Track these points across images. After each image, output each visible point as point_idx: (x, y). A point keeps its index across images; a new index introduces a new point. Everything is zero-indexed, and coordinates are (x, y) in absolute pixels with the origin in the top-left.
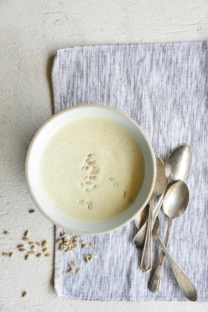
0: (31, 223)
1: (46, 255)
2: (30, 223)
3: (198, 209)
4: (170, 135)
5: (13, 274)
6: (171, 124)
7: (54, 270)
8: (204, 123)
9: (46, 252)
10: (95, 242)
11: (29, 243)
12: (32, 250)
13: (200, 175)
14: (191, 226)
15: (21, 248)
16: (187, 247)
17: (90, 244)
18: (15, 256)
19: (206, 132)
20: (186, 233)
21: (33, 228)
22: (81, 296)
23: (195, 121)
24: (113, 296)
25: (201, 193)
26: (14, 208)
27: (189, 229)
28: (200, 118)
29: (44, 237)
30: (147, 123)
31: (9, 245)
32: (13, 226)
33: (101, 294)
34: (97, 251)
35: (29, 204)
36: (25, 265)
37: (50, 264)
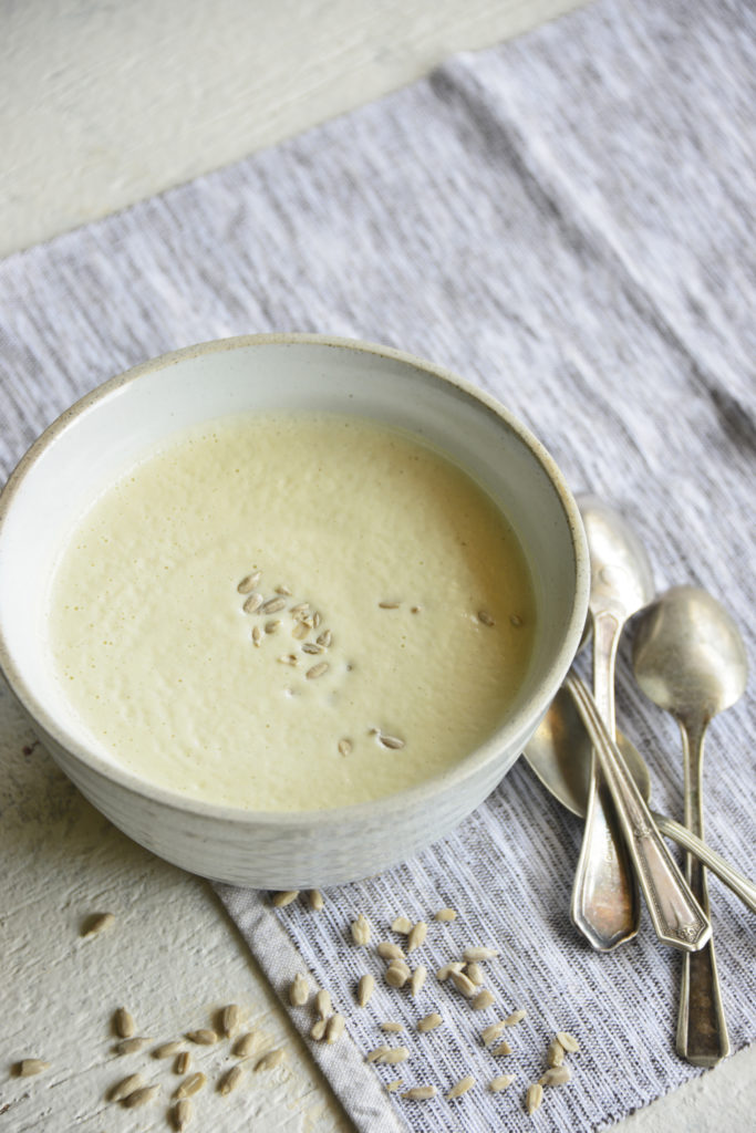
0: (116, 974)
1: (262, 1062)
2: (112, 977)
9: (253, 1049)
10: (447, 900)
11: (156, 1054)
12: (183, 1077)
15: (130, 1088)
17: (434, 918)
21: (139, 985)
26: (8, 953)
29: (210, 999)
31: (63, 1115)
32: (40, 1028)
33: (606, 1092)
34: (478, 927)
35: (68, 904)
37: (300, 1093)
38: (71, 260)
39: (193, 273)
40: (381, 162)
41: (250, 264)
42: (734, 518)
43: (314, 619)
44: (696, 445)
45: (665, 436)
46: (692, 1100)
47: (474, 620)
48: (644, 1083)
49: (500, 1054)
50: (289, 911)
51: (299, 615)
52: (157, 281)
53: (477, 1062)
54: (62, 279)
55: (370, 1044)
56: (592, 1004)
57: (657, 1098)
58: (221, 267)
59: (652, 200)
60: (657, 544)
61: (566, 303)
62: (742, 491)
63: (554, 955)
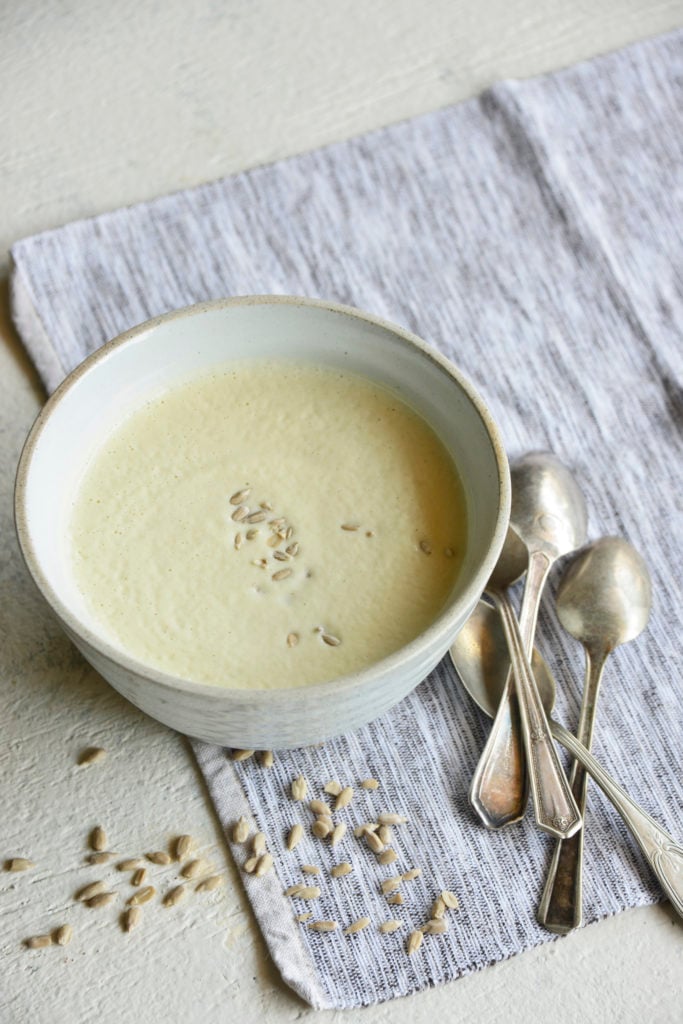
0: (100, 799)
1: (203, 884)
2: (96, 800)
5: (94, 1003)
7: (256, 927)
9: (197, 873)
10: (373, 772)
11: (120, 867)
12: (137, 889)
15: (94, 892)
17: (360, 785)
18: (80, 935)
21: (116, 810)
22: (403, 980)
26: (18, 770)
29: (170, 828)
31: (39, 906)
32: (32, 834)
33: (474, 944)
34: (394, 797)
35: (72, 738)
36: (131, 952)
38: (166, 217)
39: (261, 238)
40: (429, 162)
41: (308, 236)
42: (664, 487)
43: (288, 532)
44: (644, 422)
45: (619, 411)
46: (544, 959)
47: (416, 548)
48: (507, 941)
49: (394, 903)
50: (245, 764)
51: (276, 528)
52: (232, 241)
53: (374, 906)
54: (157, 232)
55: (291, 881)
56: (476, 872)
57: (515, 954)
58: (285, 235)
59: (644, 216)
60: (597, 501)
61: (559, 293)
62: (675, 464)
63: (452, 828)
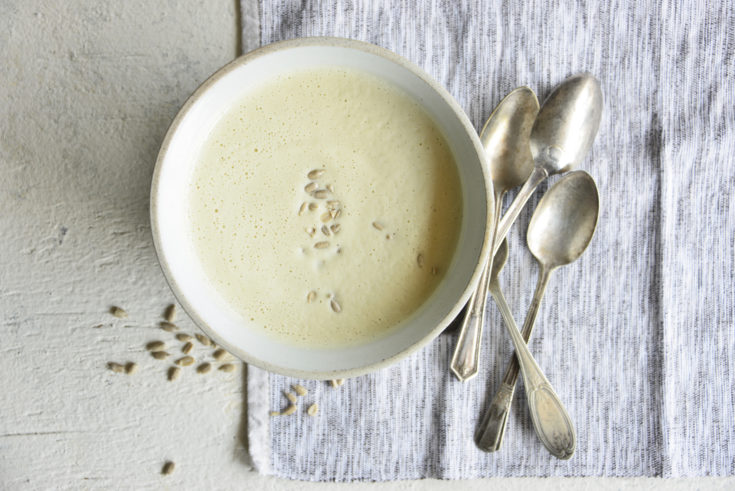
1: (224, 367)
3: (617, 244)
4: (547, 50)
5: (138, 418)
6: (549, 22)
7: (245, 407)
8: (636, 18)
9: (223, 359)
11: (179, 337)
12: (185, 355)
13: (624, 154)
14: (598, 287)
15: (158, 349)
16: (588, 341)
18: (142, 372)
19: (641, 43)
20: (587, 304)
22: (318, 472)
23: (612, 12)
24: (402, 469)
25: (625, 201)
27: (593, 294)
28: (627, 6)
30: (486, 20)
31: (124, 344)
32: (134, 294)
33: (368, 466)
36: (169, 394)
37: (233, 391)
43: (337, 213)
47: (414, 257)
51: (330, 206)
56: (386, 422)
57: (388, 481)
62: (630, 180)
